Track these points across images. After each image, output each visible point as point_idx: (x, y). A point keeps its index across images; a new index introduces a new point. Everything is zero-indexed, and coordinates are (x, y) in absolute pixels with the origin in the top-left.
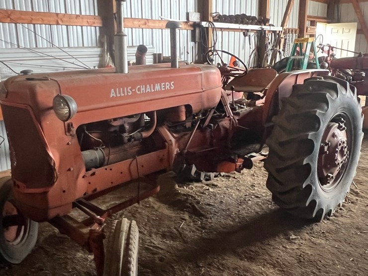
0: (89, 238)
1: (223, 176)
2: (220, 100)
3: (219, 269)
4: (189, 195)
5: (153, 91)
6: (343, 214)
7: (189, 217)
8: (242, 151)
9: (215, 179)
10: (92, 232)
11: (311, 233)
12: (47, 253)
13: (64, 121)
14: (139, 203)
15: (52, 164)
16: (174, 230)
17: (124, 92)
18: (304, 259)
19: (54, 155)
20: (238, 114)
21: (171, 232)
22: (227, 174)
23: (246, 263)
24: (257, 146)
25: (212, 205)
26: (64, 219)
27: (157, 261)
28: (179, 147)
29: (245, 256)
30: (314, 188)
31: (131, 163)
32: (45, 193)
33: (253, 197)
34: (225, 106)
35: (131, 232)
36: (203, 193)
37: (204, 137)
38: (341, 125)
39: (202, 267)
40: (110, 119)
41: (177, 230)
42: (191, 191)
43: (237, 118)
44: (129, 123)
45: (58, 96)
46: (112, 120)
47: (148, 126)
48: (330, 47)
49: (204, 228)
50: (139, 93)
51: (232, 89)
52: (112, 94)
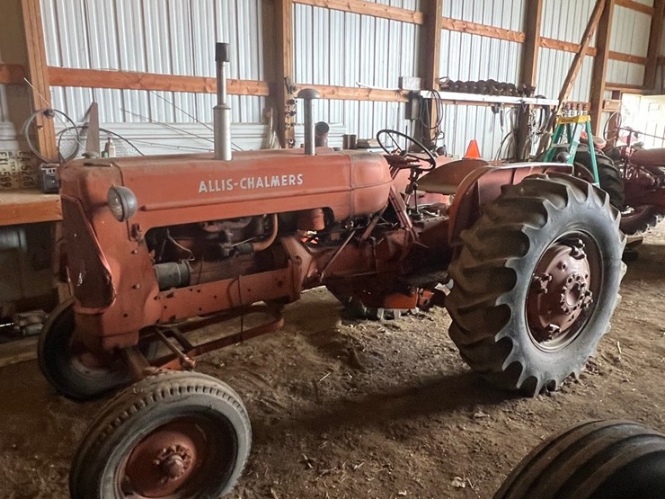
1: (415, 315)
2: (390, 203)
3: (349, 445)
4: (351, 337)
5: (267, 186)
6: (578, 391)
7: (341, 367)
9: (401, 318)
11: (510, 412)
16: (311, 383)
17: (220, 186)
18: (481, 449)
20: (421, 225)
21: (304, 386)
23: (391, 444)
25: (379, 355)
27: (268, 423)
28: (317, 265)
29: (395, 432)
31: (229, 285)
32: (98, 315)
34: (399, 212)
36: (373, 336)
37: (362, 255)
38: (576, 249)
39: (326, 440)
40: (204, 222)
41: (315, 384)
42: (357, 332)
43: (418, 230)
44: (232, 230)
45: (112, 188)
46: (206, 224)
49: (354, 386)
50: (245, 188)
51: (415, 189)
52: (202, 187)
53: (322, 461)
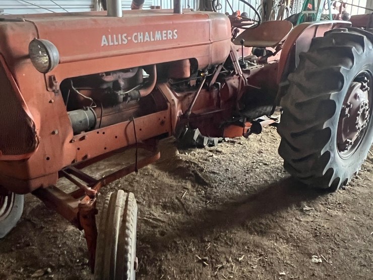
0: (78, 213)
1: (228, 142)
2: (229, 55)
3: (227, 244)
4: (192, 163)
5: (152, 40)
6: (360, 183)
7: (192, 185)
8: (251, 114)
9: (219, 144)
10: (81, 206)
11: (325, 204)
12: (34, 225)
13: (45, 73)
14: (136, 171)
15: (32, 126)
16: (176, 201)
17: (117, 40)
18: (320, 233)
19: (33, 114)
20: (248, 72)
21: (173, 203)
22: (232, 140)
23: (257, 238)
24: (269, 109)
25: (216, 173)
26: (50, 191)
27: (158, 235)
28: (182, 108)
29: (254, 229)
30: (332, 155)
31: (126, 128)
32: (25, 161)
33: (261, 164)
34: (234, 62)
35: (129, 207)
36: (206, 160)
37: (211, 97)
38: (364, 84)
39: (208, 242)
40: (102, 73)
41: (179, 201)
42: (193, 158)
43: (246, 76)
44: (124, 79)
46: (104, 74)
47: (146, 83)
48: (342, 3)
49: (209, 199)
51: (242, 43)
52: (104, 42)
53: (212, 258)
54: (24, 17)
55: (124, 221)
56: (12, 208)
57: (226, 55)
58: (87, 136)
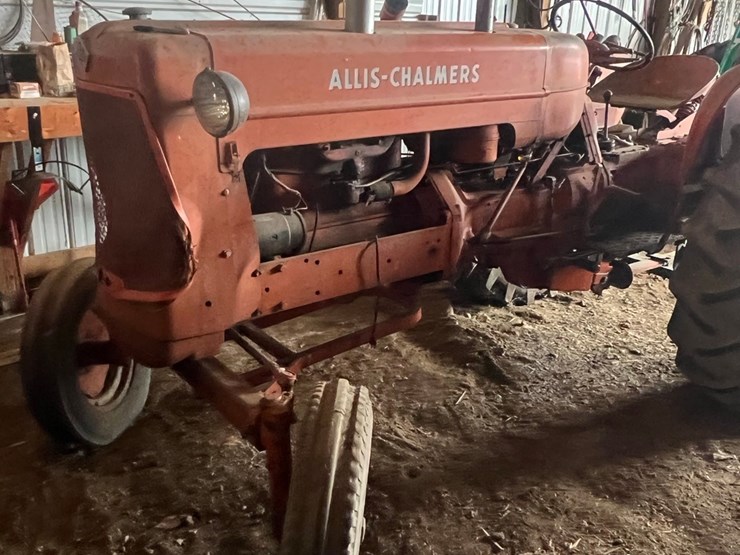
0: (259, 419)
1: (555, 298)
2: (580, 122)
3: (544, 510)
4: (478, 334)
5: (429, 82)
7: (477, 381)
8: (614, 246)
9: (537, 302)
10: (265, 404)
13: (218, 136)
14: (373, 343)
15: (184, 239)
16: (444, 409)
17: (360, 80)
19: (190, 216)
20: (614, 158)
21: (436, 413)
22: (563, 295)
24: (654, 238)
25: (529, 361)
26: (205, 365)
27: (404, 475)
28: (473, 224)
31: (363, 252)
32: (165, 304)
33: (623, 351)
34: (588, 136)
35: (358, 416)
36: (509, 332)
37: (533, 205)
39: (505, 502)
40: (326, 144)
41: (450, 410)
42: (482, 325)
43: (611, 167)
44: (366, 159)
45: (205, 72)
46: (328, 146)
47: (407, 169)
49: (511, 412)
50: (396, 84)
51: (607, 99)
52: (334, 82)
53: (512, 537)
54: (187, 26)
55: (349, 444)
56: (128, 390)
57: (573, 121)
58: (284, 266)
